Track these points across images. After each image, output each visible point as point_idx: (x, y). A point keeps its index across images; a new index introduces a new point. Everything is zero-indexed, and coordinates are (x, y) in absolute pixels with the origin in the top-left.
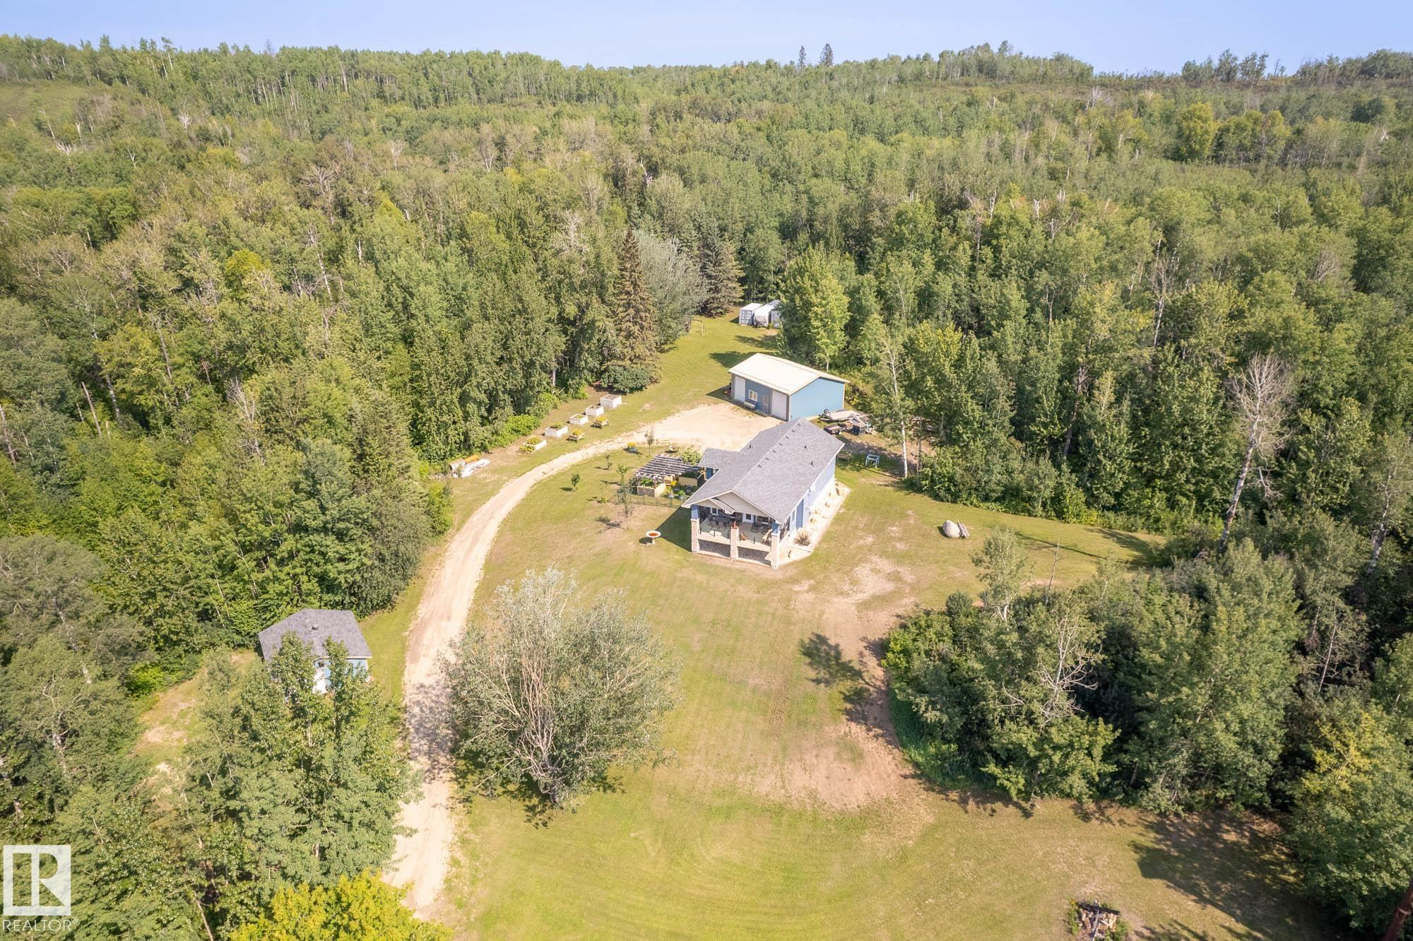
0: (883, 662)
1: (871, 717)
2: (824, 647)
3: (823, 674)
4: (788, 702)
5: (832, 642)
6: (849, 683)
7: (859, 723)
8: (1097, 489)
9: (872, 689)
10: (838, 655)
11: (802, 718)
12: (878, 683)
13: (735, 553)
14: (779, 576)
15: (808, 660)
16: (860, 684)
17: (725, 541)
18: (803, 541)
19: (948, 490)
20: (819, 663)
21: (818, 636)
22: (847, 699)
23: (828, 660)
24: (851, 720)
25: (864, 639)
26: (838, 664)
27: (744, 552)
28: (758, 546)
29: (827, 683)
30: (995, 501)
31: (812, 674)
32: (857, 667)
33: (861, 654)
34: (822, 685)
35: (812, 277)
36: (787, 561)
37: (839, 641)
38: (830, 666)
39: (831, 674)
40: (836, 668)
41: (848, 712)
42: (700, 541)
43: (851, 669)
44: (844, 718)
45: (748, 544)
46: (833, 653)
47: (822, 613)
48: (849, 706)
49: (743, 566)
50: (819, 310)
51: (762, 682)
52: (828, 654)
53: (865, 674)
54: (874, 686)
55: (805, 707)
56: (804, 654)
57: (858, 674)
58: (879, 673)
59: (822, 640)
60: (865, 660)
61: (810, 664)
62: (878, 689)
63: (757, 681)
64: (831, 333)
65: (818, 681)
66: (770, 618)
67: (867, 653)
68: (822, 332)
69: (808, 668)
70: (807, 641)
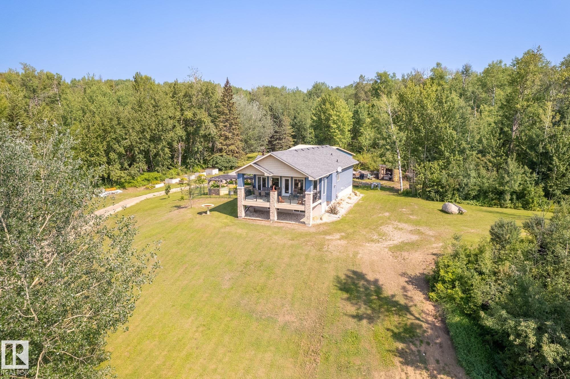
0: (432, 294)
1: (432, 360)
2: (362, 283)
3: (364, 309)
4: (324, 342)
5: (371, 277)
6: (395, 319)
7: (417, 367)
8: (551, 187)
9: (425, 325)
10: (379, 290)
11: (343, 360)
12: (430, 319)
13: (274, 216)
14: (313, 230)
15: (345, 295)
16: (409, 320)
17: (266, 205)
18: (333, 211)
19: (437, 192)
20: (359, 298)
21: (355, 273)
22: (397, 337)
23: (368, 295)
24: (406, 363)
25: (403, 274)
26: (379, 298)
27: (282, 214)
28: (294, 206)
29: (371, 319)
30: (473, 199)
31: (352, 309)
32: (402, 301)
33: (404, 288)
34: (365, 322)
35: (331, 103)
36: (319, 222)
37: (378, 276)
38: (371, 301)
39: (373, 309)
40: (378, 303)
41: (401, 353)
42: (245, 207)
43: (396, 304)
44: (397, 360)
45: (286, 206)
46: (372, 287)
47: (356, 254)
48: (401, 346)
49: (282, 225)
50: (335, 118)
51: (293, 319)
52: (367, 289)
53: (412, 309)
54: (427, 322)
55: (345, 347)
56: (341, 289)
57: (406, 309)
58: (429, 307)
59: (360, 276)
60: (409, 294)
61: (348, 299)
62: (433, 326)
63: (287, 318)
64: (342, 132)
65: (359, 317)
66: (303, 257)
67: (410, 287)
68: (337, 131)
69: (344, 303)
70: (343, 277)
